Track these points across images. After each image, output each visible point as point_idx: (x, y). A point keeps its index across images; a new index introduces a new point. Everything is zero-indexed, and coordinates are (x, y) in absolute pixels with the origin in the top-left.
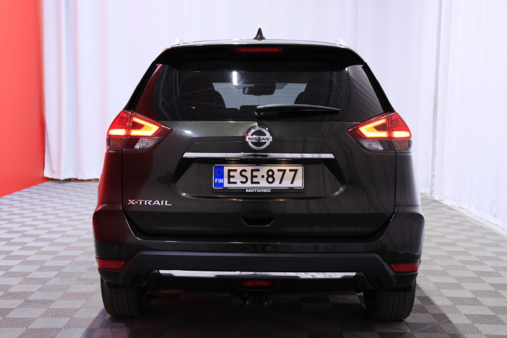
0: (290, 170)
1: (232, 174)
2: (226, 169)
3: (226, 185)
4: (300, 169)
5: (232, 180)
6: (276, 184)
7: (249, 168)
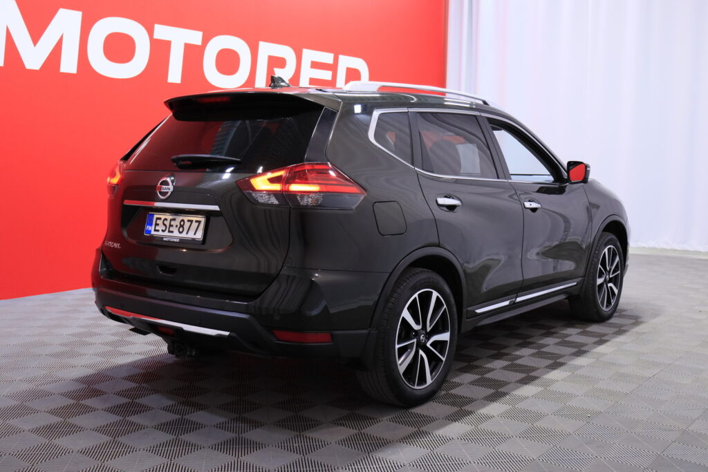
0: (196, 221)
2: (156, 216)
3: (153, 232)
7: (169, 217)
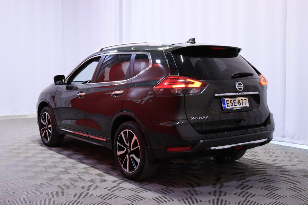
1: (228, 102)
3: (227, 107)
4: (247, 98)
5: (228, 105)
6: (241, 106)
